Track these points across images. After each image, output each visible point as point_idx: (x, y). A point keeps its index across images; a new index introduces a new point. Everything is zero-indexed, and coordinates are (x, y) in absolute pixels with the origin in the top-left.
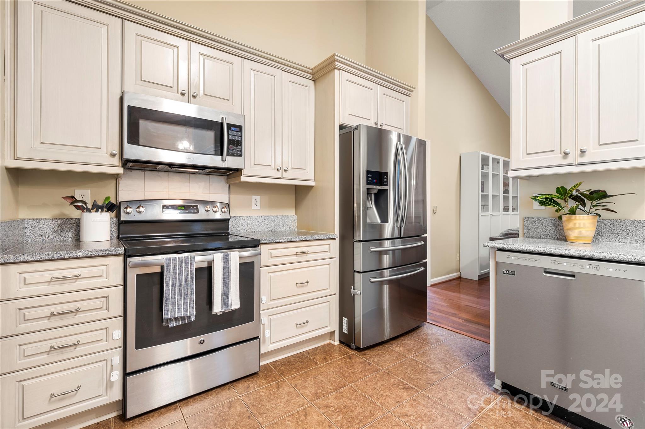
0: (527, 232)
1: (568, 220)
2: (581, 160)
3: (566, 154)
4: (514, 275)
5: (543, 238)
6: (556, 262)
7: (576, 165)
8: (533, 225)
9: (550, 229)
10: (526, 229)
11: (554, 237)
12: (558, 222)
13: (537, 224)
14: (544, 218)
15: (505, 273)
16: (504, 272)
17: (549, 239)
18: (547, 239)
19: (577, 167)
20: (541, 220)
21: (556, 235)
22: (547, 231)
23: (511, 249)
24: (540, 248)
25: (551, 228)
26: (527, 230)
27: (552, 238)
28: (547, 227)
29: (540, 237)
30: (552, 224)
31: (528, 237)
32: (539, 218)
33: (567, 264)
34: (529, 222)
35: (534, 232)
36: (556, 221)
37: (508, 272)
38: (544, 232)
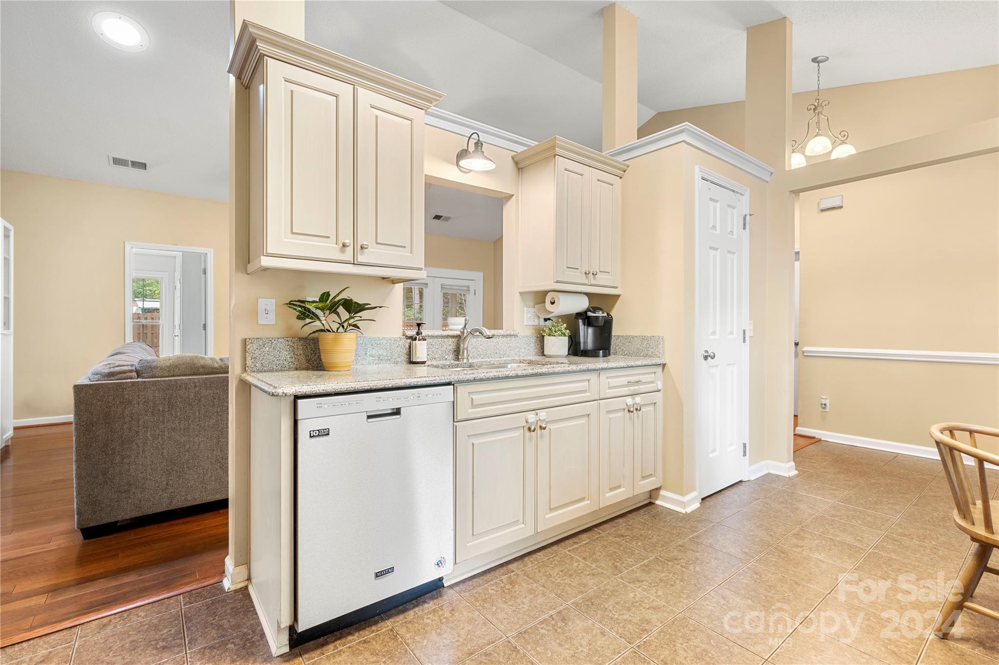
0: (252, 362)
2: (361, 259)
3: (344, 245)
4: (328, 434)
5: (276, 371)
6: (381, 400)
7: (354, 264)
8: (262, 350)
9: (285, 355)
10: (250, 358)
11: (292, 366)
12: (296, 344)
13: (267, 349)
14: (278, 338)
15: (314, 436)
16: (312, 435)
17: (284, 370)
18: (281, 370)
19: (355, 268)
20: (273, 341)
21: (294, 364)
22: (282, 359)
25: (287, 353)
26: (252, 359)
27: (289, 369)
28: (281, 353)
29: (272, 369)
30: (289, 346)
31: (254, 372)
32: (271, 339)
34: (254, 346)
35: (263, 362)
36: (294, 343)
37: (319, 432)
38: (278, 360)
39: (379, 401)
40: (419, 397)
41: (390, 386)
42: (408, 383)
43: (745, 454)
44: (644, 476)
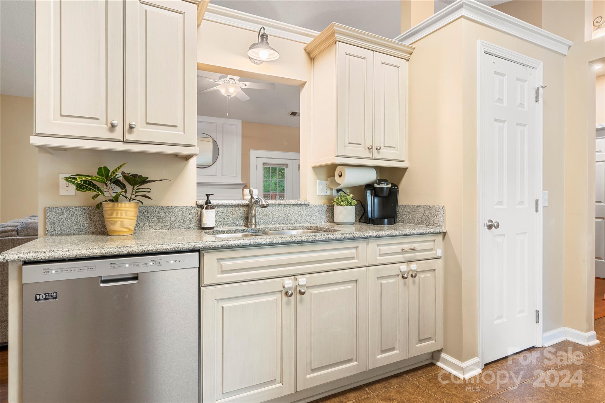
0: (51, 227)
1: (113, 209)
2: (129, 137)
3: (113, 126)
4: (56, 298)
5: (74, 234)
6: (116, 266)
7: (123, 142)
8: (60, 217)
9: (83, 221)
10: (49, 223)
11: (88, 230)
12: (92, 212)
13: (66, 216)
14: (76, 207)
15: (40, 299)
16: (38, 298)
17: (81, 234)
18: (79, 234)
19: (124, 145)
20: (71, 209)
21: (91, 229)
22: (79, 224)
23: (51, 258)
24: (95, 250)
25: (84, 219)
26: (51, 224)
27: (86, 233)
28: (79, 219)
29: (70, 233)
30: (85, 214)
31: (53, 235)
32: (69, 208)
33: (130, 265)
34: (54, 213)
35: (62, 227)
36: (90, 211)
37: (46, 296)
38: (75, 225)
39: (114, 267)
40: (159, 263)
41: (125, 252)
42: (146, 250)
43: (537, 321)
44: (420, 339)
